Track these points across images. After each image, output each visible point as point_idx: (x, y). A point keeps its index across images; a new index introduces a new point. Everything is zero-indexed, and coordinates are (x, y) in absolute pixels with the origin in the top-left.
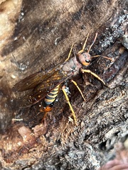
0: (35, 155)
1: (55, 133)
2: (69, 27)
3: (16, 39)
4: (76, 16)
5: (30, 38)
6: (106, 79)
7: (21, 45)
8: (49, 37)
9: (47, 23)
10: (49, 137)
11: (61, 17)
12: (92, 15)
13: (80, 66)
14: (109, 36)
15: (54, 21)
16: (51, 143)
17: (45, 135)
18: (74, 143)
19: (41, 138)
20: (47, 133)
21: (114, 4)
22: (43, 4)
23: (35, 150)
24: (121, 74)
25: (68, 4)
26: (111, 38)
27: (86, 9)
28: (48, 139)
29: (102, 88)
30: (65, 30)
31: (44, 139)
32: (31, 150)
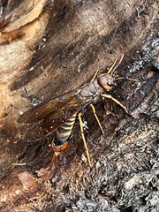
0: (36, 205)
1: (63, 177)
2: (97, 52)
3: (32, 69)
4: (106, 39)
5: (50, 66)
6: (130, 107)
7: (37, 76)
8: (72, 64)
9: (71, 48)
10: (55, 183)
11: (89, 40)
12: (124, 38)
13: (101, 90)
14: (139, 60)
15: (81, 44)
16: (57, 190)
17: (51, 180)
18: (86, 192)
19: (46, 183)
20: (54, 177)
21: (148, 26)
22: (71, 26)
23: (35, 200)
24: (146, 101)
25: (99, 26)
26: (141, 63)
27: (118, 32)
28: (54, 185)
29: (124, 118)
30: (91, 55)
31: (49, 184)
32: (31, 199)
